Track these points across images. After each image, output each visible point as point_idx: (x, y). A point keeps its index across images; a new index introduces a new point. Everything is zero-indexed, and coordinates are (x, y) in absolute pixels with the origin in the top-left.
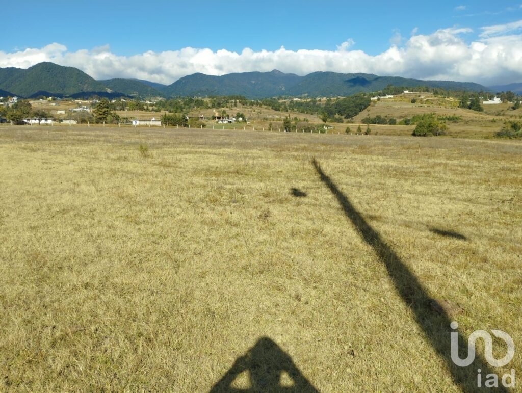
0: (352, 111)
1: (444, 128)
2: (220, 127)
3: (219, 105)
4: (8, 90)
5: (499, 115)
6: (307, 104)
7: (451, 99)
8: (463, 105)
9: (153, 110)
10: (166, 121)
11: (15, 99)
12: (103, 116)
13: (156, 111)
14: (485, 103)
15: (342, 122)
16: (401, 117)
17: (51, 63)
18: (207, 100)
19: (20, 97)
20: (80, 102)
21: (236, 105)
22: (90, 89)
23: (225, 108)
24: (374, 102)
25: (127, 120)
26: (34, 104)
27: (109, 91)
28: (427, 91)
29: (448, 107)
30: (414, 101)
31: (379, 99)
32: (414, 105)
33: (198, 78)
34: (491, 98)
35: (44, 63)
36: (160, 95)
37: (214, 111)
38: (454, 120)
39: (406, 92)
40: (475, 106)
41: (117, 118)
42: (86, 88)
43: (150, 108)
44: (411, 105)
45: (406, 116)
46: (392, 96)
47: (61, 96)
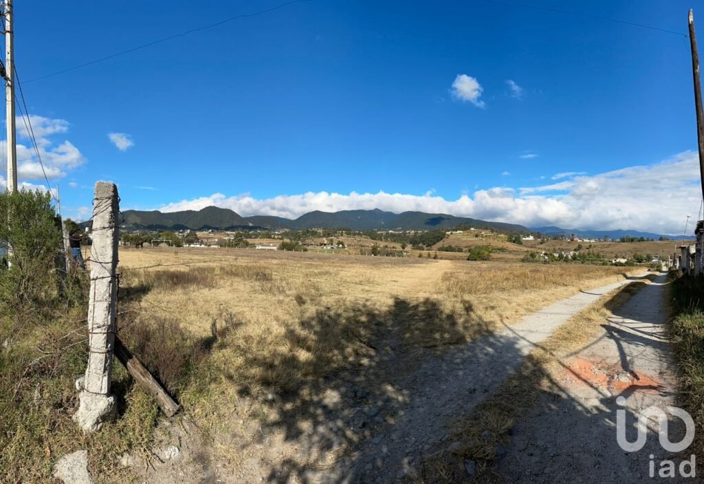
0: (431, 241)
1: (489, 255)
2: (324, 251)
3: (329, 235)
4: (186, 225)
5: (532, 247)
6: (399, 235)
7: (502, 235)
8: (510, 240)
9: (278, 238)
10: (284, 247)
11: (189, 231)
12: (238, 243)
13: (280, 239)
14: (524, 239)
15: (423, 250)
16: (467, 247)
17: (214, 207)
18: (320, 231)
19: (191, 230)
20: (229, 233)
21: (342, 235)
22: (238, 224)
23: (333, 237)
24: (448, 235)
25: (253, 246)
26: (199, 234)
27: (251, 225)
28: (487, 229)
29: (500, 241)
30: (477, 236)
31: (451, 233)
32: (476, 239)
33: (317, 214)
34: (528, 236)
35: (210, 207)
36: (287, 227)
37: (324, 239)
38: (502, 250)
39: (472, 229)
40: (517, 241)
41: (247, 244)
42: (236, 223)
43: (276, 237)
44: (474, 239)
45: (470, 246)
46: (461, 232)
47: (217, 229)
